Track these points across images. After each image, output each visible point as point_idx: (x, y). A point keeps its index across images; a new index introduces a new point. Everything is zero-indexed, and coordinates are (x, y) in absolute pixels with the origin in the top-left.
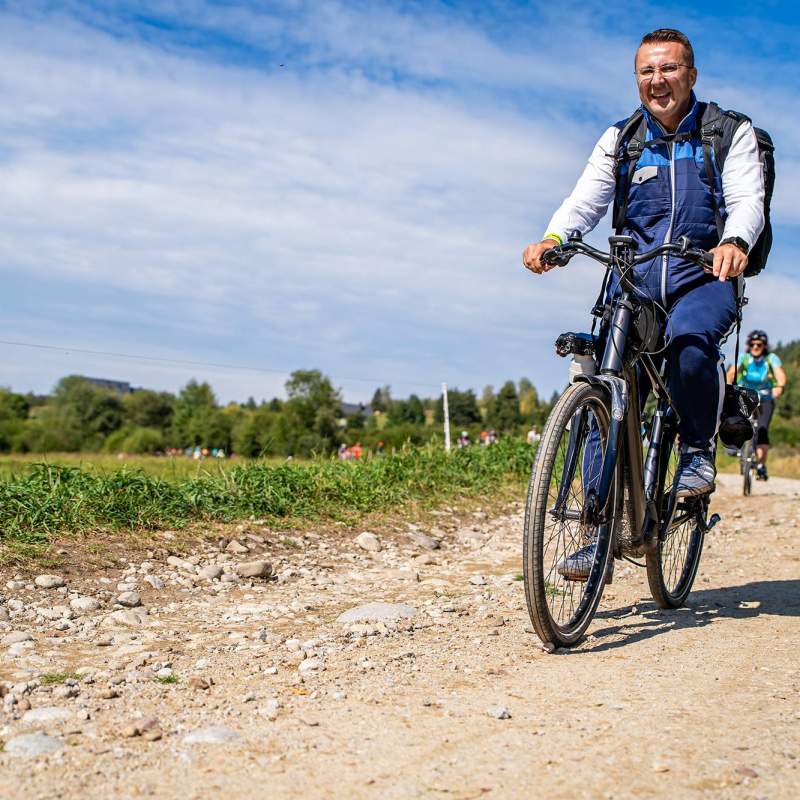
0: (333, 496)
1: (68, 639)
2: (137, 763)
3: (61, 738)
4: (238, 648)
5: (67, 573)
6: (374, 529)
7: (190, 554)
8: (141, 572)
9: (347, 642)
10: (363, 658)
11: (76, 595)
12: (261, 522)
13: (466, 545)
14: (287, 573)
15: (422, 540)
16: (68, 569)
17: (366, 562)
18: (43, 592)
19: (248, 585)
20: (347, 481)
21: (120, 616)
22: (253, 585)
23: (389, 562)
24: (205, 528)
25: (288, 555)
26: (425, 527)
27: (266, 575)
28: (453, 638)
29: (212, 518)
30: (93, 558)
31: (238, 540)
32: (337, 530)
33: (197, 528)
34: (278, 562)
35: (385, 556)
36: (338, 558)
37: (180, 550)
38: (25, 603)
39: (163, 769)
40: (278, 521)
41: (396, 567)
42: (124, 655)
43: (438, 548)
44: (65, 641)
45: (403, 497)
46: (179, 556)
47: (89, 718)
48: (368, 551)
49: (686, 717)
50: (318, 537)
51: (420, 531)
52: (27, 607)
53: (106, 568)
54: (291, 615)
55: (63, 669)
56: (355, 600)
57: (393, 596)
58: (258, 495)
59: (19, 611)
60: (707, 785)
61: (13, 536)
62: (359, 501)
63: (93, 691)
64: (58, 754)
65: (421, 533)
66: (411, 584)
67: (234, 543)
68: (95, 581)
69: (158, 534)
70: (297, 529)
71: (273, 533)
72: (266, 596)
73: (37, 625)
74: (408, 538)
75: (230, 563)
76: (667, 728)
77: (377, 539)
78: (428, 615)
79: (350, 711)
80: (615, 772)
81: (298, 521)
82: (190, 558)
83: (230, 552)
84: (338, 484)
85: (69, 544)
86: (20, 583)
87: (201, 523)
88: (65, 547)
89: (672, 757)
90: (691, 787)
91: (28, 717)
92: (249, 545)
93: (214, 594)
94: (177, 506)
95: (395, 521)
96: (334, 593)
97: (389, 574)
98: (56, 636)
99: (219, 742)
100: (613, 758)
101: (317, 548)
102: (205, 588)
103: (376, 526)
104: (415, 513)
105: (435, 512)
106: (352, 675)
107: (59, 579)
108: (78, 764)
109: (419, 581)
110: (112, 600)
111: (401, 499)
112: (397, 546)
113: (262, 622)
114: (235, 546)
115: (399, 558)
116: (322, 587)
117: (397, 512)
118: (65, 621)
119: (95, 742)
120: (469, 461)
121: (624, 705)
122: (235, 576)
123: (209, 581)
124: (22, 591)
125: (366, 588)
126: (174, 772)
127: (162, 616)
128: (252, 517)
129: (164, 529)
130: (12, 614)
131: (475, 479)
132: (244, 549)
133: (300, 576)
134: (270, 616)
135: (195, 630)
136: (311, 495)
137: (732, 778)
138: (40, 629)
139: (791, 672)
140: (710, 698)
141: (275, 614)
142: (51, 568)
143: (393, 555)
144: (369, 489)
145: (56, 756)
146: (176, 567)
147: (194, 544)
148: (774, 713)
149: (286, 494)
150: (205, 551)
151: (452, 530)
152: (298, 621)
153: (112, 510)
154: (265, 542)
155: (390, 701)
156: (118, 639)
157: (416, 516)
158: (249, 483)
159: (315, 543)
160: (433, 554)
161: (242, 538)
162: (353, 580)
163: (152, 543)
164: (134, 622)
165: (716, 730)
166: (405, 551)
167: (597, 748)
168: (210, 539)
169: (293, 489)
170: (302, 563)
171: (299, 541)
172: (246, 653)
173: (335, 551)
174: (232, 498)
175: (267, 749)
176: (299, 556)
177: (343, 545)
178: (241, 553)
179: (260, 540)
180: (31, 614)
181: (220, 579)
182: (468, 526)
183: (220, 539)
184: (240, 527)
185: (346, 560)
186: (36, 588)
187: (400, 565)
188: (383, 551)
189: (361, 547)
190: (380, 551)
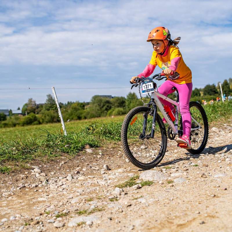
11: (152, 150)
15: (229, 128)
17: (218, 135)
18: (144, 150)
27: (194, 141)
35: (222, 133)
48: (216, 132)
51: (227, 125)
53: (154, 143)
64: (187, 182)
74: (225, 127)
77: (218, 129)
86: (137, 148)
91: (172, 175)
95: (220, 123)
99: (224, 176)
103: (215, 125)
108: (193, 183)
112: (223, 130)
115: (226, 133)
116: (210, 142)
119: (193, 179)
124: (138, 150)
125: (222, 141)
142: (142, 144)
143: (224, 133)
157: (225, 122)
162: (217, 140)
166: (226, 131)
185: (212, 135)
186: (141, 149)
187: (227, 135)
188: (220, 132)
189: (214, 131)
190: (219, 132)
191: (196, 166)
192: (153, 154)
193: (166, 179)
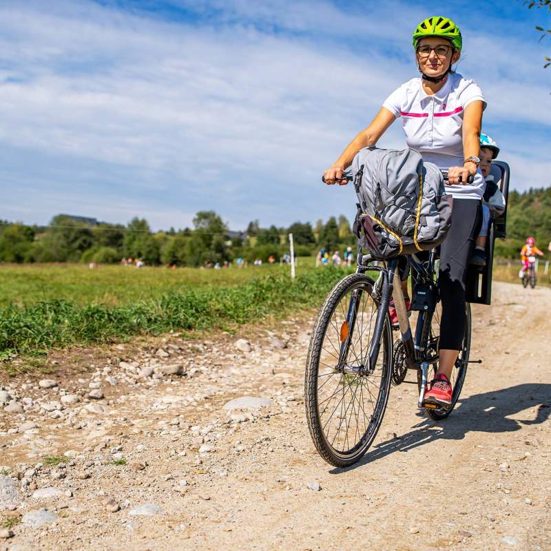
0: (222, 314)
1: (60, 426)
2: (101, 532)
3: (56, 512)
4: (163, 433)
5: (58, 377)
6: (247, 336)
7: (133, 360)
8: (103, 374)
9: (229, 427)
10: (238, 442)
11: (64, 393)
12: (177, 334)
13: (303, 345)
14: (193, 370)
15: (276, 343)
16: (59, 374)
17: (242, 360)
18: (44, 391)
19: (169, 380)
20: (230, 303)
21: (91, 407)
22: (172, 381)
23: (256, 359)
24: (143, 341)
25: (194, 357)
26: (277, 333)
27: (180, 373)
28: (293, 423)
29: (147, 334)
30: (75, 366)
31: (163, 349)
32: (224, 337)
33: (138, 341)
34: (187, 363)
35: (253, 355)
36: (224, 358)
37: (127, 357)
38: (33, 400)
39: (117, 535)
40: (188, 333)
41: (260, 364)
42: (93, 439)
43: (286, 347)
44: (57, 427)
45: (265, 312)
46: (127, 361)
47: (72, 495)
48: (242, 352)
49: (431, 488)
50: (212, 343)
51: (275, 336)
52: (34, 402)
53: (82, 372)
54: (195, 404)
55: (56, 450)
56: (234, 390)
57: (257, 386)
58: (176, 316)
59: (29, 405)
60: (441, 543)
61: (25, 352)
62: (238, 317)
63: (75, 473)
64: (54, 524)
65: (276, 338)
66: (268, 377)
67: (160, 350)
68: (76, 382)
69: (114, 347)
70: (200, 339)
71: (185, 342)
72: (180, 388)
73: (40, 415)
74: (268, 341)
75: (158, 365)
76: (420, 498)
77: (249, 344)
78: (278, 404)
79: (229, 487)
80: (386, 534)
81: (200, 333)
82: (134, 363)
83: (158, 357)
84: (225, 306)
85: (59, 357)
86: (30, 385)
87: (140, 338)
88: (57, 359)
89: (421, 522)
90: (432, 545)
91: (36, 495)
92: (170, 351)
93: (148, 388)
94: (125, 327)
95: (260, 330)
96: (222, 384)
97: (256, 369)
98: (52, 423)
99: (150, 515)
100: (386, 523)
101: (211, 351)
102: (143, 384)
103: (248, 334)
104: (272, 323)
105: (284, 322)
106: (231, 457)
107: (53, 382)
108: (66, 531)
109: (274, 374)
110: (86, 395)
111: (264, 314)
112: (261, 347)
113: (178, 410)
114: (161, 353)
115: (262, 357)
116: (214, 380)
117: (261, 323)
118: (58, 413)
119: (76, 515)
120: (306, 286)
121: (395, 479)
122: (161, 375)
123: (145, 378)
124: (31, 391)
125: (242, 380)
126: (123, 538)
127: (116, 405)
128: (172, 331)
129: (118, 343)
130: (25, 408)
131: (309, 297)
132: (166, 354)
133: (201, 372)
134: (182, 404)
135: (137, 417)
136: (208, 314)
137: (456, 538)
138: (43, 418)
139: (496, 448)
140: (447, 472)
141: (185, 403)
142: (49, 374)
143: (258, 354)
144: (244, 308)
145: (53, 525)
146: (125, 369)
147: (136, 352)
148: (483, 484)
149: (193, 314)
150: (143, 357)
151: (295, 334)
152: (200, 408)
153: (86, 332)
154: (180, 349)
155: (254, 478)
156: (90, 425)
157: (273, 326)
158: (170, 308)
159: (210, 348)
160: (283, 352)
161: (165, 347)
162: (233, 374)
163: (110, 353)
164: (99, 412)
165: (449, 499)
166: (266, 351)
167: (377, 515)
168: (146, 349)
169: (197, 310)
170: (202, 362)
171: (200, 347)
172: (167, 437)
173: (223, 353)
174: (160, 319)
175: (179, 519)
176: (201, 357)
177: (228, 348)
178: (165, 357)
179: (176, 347)
180: (37, 408)
181: (151, 377)
182: (305, 331)
183: (152, 348)
184: (164, 340)
185: (229, 359)
186: (40, 388)
187: (263, 361)
188: (252, 352)
189: (238, 350)
190: (250, 352)
191: (120, 463)
192: (59, 407)
193: (11, 507)
